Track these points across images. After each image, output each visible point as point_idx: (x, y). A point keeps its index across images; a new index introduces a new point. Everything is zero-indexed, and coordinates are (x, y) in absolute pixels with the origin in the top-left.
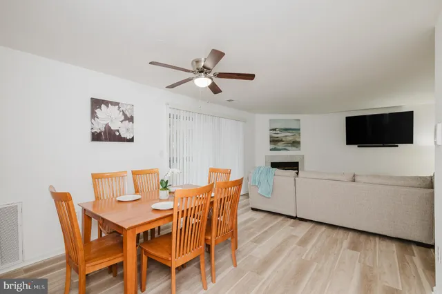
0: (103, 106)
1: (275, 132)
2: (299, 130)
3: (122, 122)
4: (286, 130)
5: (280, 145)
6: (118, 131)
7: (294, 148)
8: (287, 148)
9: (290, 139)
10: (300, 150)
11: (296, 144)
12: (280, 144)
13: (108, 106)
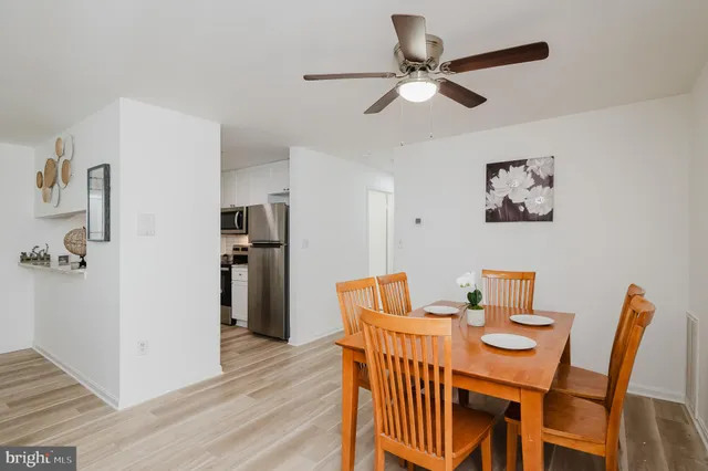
0: (502, 172)
3: (529, 189)
6: (523, 204)
13: (508, 170)
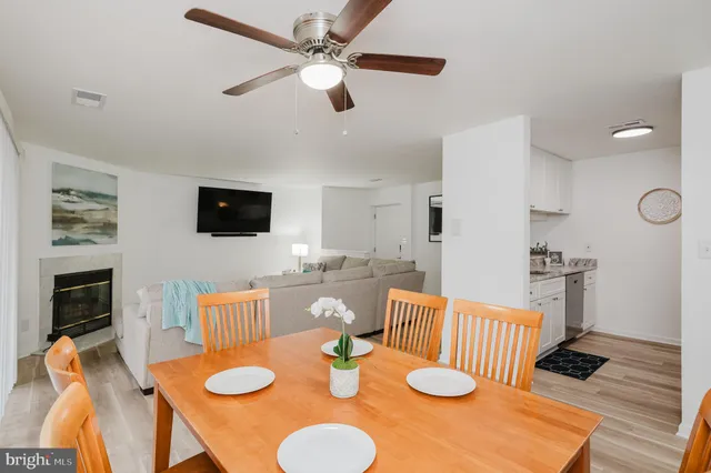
1: (66, 198)
2: (115, 198)
4: (92, 196)
5: (78, 232)
7: (105, 239)
8: (90, 237)
9: (99, 216)
10: (116, 242)
11: (109, 228)
12: (79, 227)
